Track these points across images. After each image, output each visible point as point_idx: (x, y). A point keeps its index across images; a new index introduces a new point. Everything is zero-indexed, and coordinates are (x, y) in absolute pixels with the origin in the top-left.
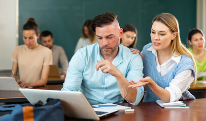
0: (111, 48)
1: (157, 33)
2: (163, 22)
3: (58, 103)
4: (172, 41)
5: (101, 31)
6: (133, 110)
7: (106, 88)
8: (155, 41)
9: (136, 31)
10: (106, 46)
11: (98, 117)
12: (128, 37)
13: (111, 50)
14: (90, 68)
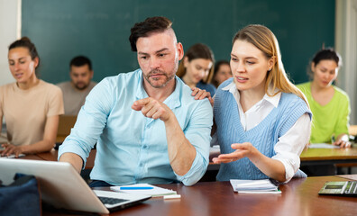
0: (164, 74)
1: (241, 61)
2: (250, 40)
3: (30, 182)
4: (268, 73)
5: (146, 44)
6: (179, 196)
7: (145, 147)
8: (238, 75)
9: (213, 56)
10: (156, 69)
11: (105, 208)
12: (199, 68)
13: (164, 77)
14: (123, 107)
